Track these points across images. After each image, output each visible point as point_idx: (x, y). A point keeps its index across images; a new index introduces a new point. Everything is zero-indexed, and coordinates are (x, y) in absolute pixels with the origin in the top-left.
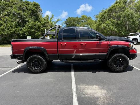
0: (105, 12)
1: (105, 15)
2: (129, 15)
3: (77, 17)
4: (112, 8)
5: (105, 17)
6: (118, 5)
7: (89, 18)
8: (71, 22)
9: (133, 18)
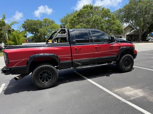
0: (75, 16)
1: (74, 19)
2: (97, 20)
3: (38, 20)
4: (81, 13)
5: (75, 21)
6: (87, 10)
7: (53, 22)
8: (31, 25)
9: (101, 23)
